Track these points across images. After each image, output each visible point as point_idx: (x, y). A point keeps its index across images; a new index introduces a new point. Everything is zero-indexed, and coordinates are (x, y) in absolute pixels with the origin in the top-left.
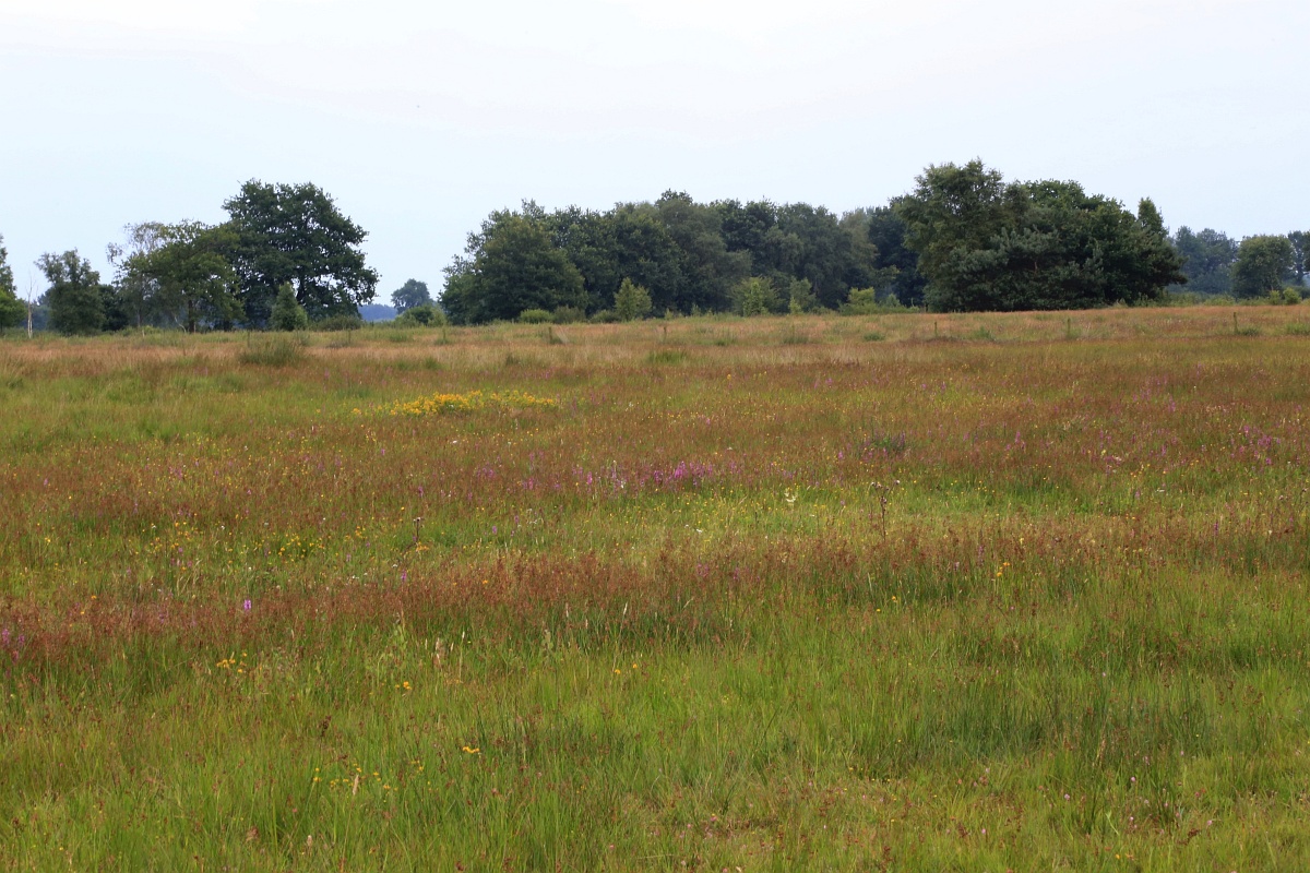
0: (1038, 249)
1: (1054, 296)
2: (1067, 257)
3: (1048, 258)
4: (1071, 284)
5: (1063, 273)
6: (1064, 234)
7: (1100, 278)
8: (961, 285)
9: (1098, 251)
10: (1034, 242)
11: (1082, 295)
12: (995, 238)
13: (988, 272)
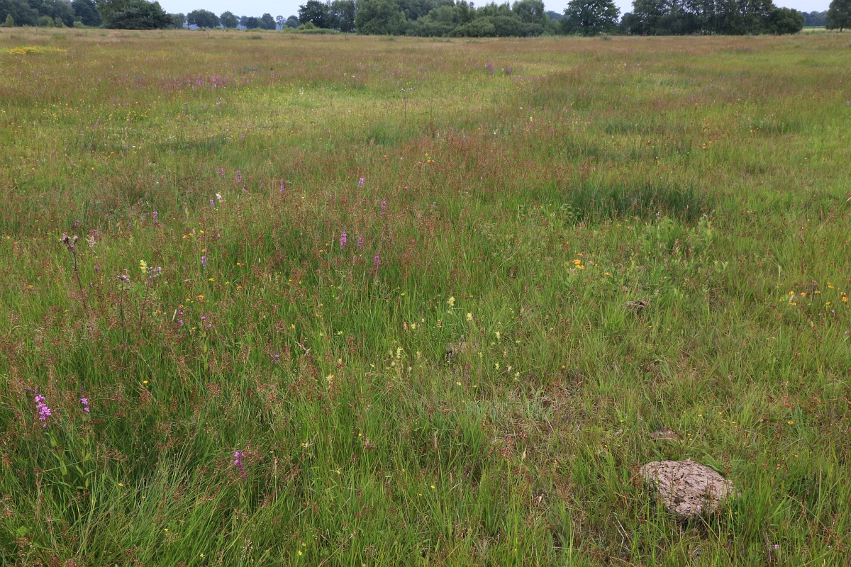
0: (135, 12)
1: (140, 26)
2: (143, 15)
3: (137, 15)
4: (144, 23)
5: (142, 20)
6: (141, 9)
7: (152, 22)
8: (114, 22)
9: (151, 14)
10: (133, 11)
11: (148, 26)
12: (122, 9)
13: (121, 18)
